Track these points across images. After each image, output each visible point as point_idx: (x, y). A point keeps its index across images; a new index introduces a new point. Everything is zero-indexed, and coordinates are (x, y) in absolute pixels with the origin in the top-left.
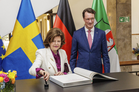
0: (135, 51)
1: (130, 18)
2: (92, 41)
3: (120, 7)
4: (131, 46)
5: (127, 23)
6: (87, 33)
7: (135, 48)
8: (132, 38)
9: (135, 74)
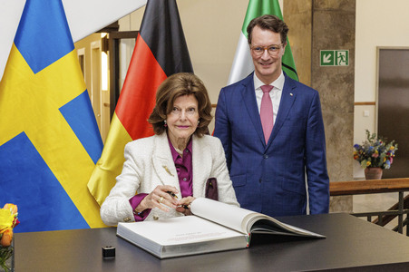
0: (361, 152)
1: (352, 54)
2: (275, 117)
3: (324, 19)
4: (352, 139)
5: (344, 67)
6: (259, 94)
7: (361, 144)
8: (355, 113)
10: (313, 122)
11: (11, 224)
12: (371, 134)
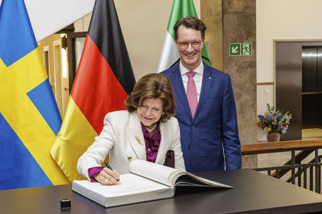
0: (264, 120)
1: (254, 46)
2: (198, 97)
3: (232, 20)
4: (256, 111)
5: (248, 56)
6: (185, 79)
7: (263, 115)
8: (257, 91)
9: (266, 173)
10: (227, 100)
12: (271, 107)
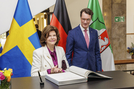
0: (130, 50)
3: (116, 6)
4: (126, 46)
5: (123, 22)
7: (130, 47)
8: (127, 37)
9: (129, 72)
11: (10, 75)
12: (133, 44)
